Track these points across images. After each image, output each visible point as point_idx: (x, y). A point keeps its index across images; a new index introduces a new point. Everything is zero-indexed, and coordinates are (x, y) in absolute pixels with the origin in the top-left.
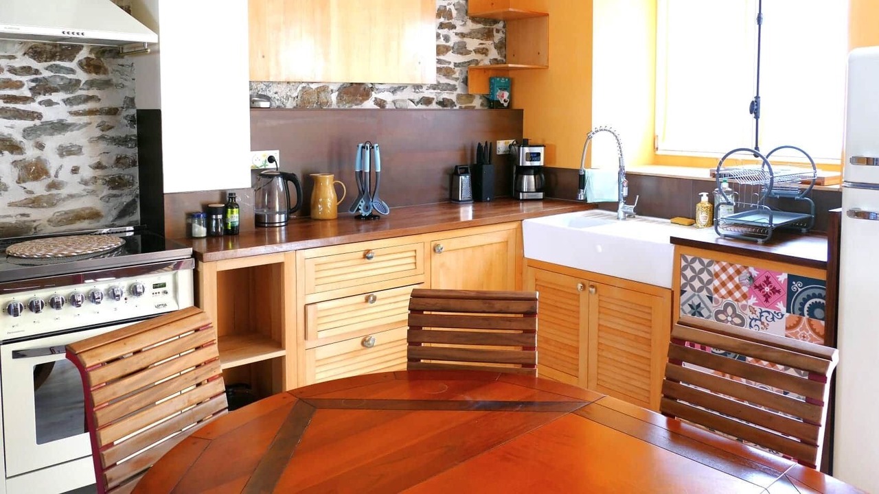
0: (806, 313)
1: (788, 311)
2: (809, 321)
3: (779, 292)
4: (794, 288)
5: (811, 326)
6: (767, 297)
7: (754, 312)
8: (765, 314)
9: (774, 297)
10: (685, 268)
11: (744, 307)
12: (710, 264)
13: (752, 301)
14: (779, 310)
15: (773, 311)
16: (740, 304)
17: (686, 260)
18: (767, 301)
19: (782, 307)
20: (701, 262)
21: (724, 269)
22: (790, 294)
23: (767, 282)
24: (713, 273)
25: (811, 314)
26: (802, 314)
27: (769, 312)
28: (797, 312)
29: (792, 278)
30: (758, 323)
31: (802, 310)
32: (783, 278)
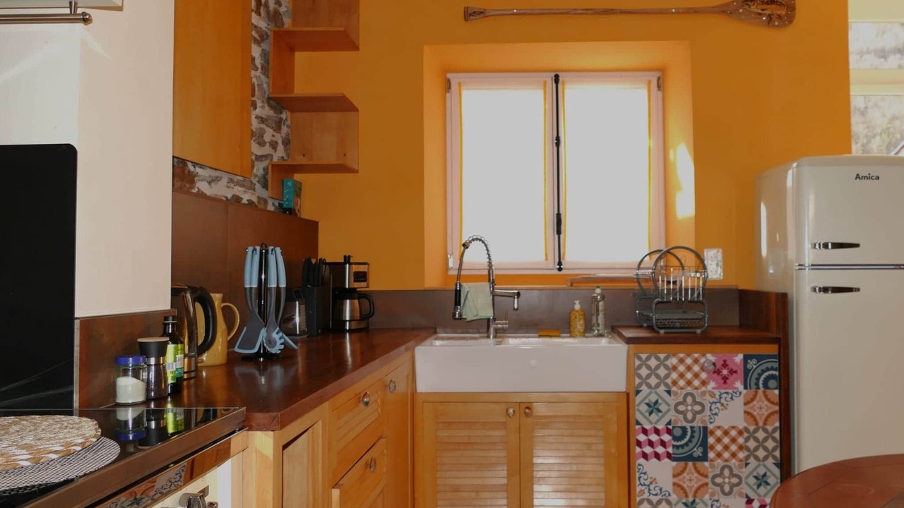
0: (761, 386)
1: (746, 388)
2: (764, 392)
3: (736, 372)
4: (749, 366)
5: (766, 396)
6: (725, 379)
7: (713, 395)
8: (724, 396)
9: (731, 378)
10: (640, 367)
11: (703, 394)
12: (666, 358)
13: (712, 385)
14: (737, 388)
15: (731, 391)
16: (699, 391)
17: (640, 358)
18: (725, 382)
19: (739, 385)
20: (658, 358)
21: (682, 361)
22: (747, 372)
23: (725, 365)
24: (670, 366)
25: (766, 386)
26: (758, 388)
27: (727, 393)
28: (754, 387)
29: (746, 358)
30: (718, 405)
31: (757, 384)
32: (739, 358)
